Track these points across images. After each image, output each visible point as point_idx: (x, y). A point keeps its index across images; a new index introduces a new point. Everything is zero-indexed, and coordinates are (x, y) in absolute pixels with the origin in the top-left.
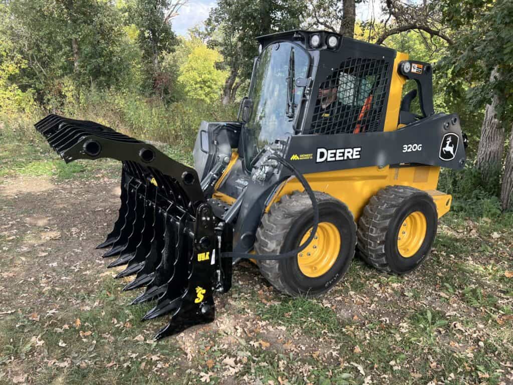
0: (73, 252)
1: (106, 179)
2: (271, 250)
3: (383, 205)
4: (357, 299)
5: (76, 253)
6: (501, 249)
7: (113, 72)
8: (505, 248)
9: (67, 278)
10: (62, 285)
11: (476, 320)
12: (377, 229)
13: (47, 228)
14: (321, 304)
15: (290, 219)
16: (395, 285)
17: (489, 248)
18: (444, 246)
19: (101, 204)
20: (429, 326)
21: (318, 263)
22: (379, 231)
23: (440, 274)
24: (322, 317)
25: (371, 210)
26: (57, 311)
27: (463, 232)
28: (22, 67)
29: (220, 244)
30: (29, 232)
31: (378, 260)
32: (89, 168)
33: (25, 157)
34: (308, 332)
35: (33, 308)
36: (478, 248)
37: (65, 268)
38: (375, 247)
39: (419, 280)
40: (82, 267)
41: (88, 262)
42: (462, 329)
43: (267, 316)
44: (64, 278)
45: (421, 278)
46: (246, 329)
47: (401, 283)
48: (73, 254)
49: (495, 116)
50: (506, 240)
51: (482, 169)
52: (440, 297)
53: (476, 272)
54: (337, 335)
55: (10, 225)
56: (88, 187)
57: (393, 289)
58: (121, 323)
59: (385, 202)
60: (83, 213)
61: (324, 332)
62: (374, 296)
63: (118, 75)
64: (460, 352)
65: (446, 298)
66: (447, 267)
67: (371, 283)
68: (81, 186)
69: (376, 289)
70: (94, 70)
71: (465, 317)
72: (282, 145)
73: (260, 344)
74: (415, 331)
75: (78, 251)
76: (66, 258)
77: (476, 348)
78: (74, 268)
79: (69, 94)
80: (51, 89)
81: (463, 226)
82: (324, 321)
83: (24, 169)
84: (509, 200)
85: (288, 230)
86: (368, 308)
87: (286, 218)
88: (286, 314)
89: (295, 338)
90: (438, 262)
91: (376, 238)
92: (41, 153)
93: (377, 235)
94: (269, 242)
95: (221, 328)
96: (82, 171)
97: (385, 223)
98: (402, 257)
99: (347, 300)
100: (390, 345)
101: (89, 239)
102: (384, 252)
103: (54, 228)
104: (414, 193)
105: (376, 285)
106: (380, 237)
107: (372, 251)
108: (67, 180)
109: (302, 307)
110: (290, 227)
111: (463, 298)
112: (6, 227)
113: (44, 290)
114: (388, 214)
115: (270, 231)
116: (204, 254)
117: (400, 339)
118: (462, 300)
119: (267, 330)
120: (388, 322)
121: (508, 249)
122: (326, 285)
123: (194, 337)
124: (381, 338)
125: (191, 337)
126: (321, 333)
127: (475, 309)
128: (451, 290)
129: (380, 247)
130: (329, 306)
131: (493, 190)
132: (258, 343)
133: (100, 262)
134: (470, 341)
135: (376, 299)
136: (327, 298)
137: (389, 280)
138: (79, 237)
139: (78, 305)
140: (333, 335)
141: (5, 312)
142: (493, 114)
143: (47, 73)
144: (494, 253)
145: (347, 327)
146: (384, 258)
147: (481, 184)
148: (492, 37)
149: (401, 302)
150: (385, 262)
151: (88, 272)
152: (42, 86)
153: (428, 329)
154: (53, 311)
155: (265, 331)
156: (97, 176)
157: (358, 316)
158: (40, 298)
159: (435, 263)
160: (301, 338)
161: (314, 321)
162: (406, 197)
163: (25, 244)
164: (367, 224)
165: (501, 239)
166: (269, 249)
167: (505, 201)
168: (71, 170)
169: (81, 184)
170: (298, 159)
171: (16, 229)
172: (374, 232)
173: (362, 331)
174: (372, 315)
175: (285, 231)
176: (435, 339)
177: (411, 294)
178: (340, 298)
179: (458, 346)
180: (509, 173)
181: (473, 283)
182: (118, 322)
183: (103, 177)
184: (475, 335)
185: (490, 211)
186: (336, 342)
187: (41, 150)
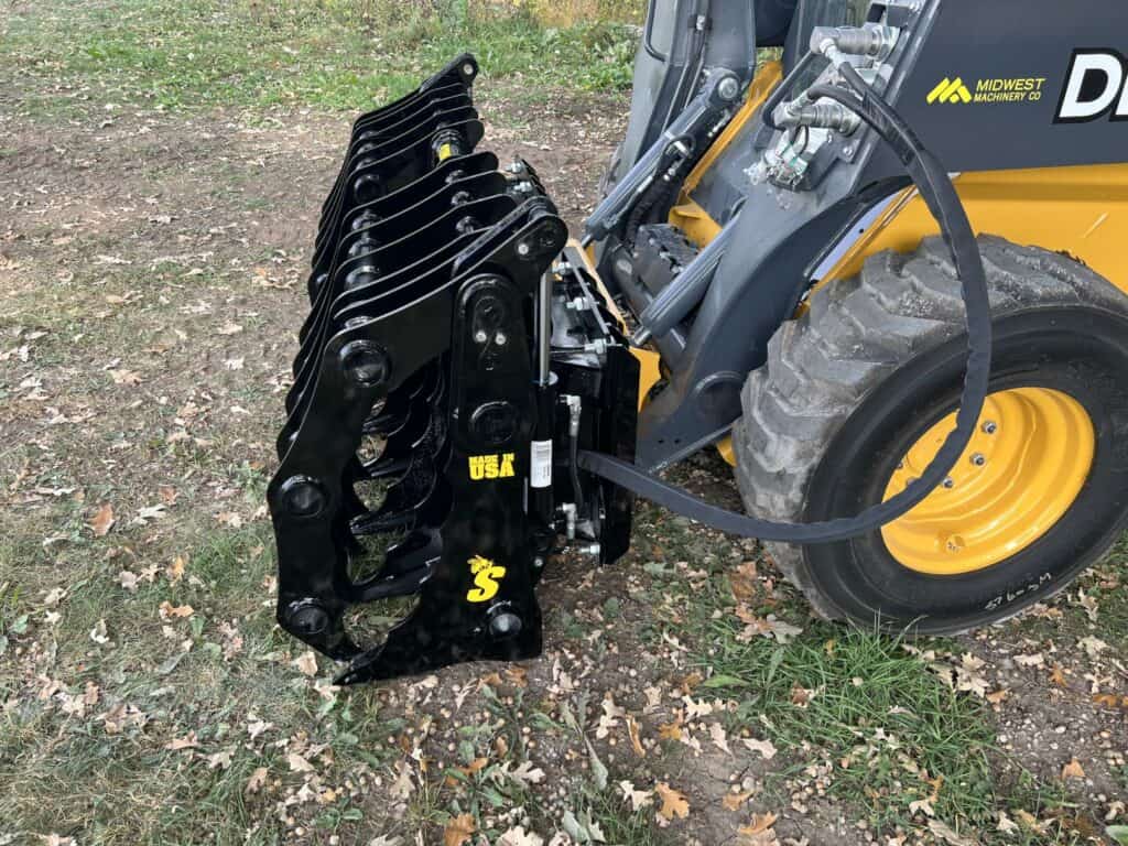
2: (775, 470)
9: (244, 411)
14: (945, 675)
15: (869, 365)
21: (972, 523)
24: (932, 740)
26: (162, 515)
29: (575, 424)
37: (257, 378)
43: (726, 680)
44: (238, 409)
46: (630, 719)
61: (921, 811)
72: (895, 31)
73: (656, 797)
82: (933, 760)
87: (857, 356)
88: (796, 694)
89: (795, 805)
94: (772, 436)
99: (1063, 674)
109: (864, 678)
110: (860, 399)
115: (783, 397)
116: (494, 458)
119: (706, 739)
122: (990, 605)
126: (907, 809)
130: (980, 687)
140: (952, 838)
145: (1021, 813)
154: (154, 511)
155: (696, 744)
161: (894, 746)
166: (769, 459)
170: (966, 97)
178: (1036, 660)
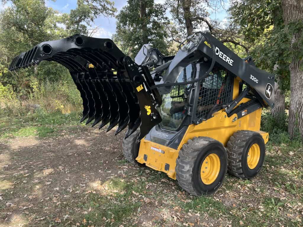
0: (65, 180)
1: (67, 136)
2: (187, 170)
3: (238, 141)
4: (231, 195)
5: (67, 181)
6: (297, 161)
7: (58, 72)
8: (298, 160)
9: (67, 196)
10: (66, 200)
11: (296, 201)
12: (236, 154)
13: (44, 168)
14: (214, 199)
15: (196, 152)
16: (249, 185)
17: (290, 161)
18: (267, 161)
19: (70, 151)
20: (275, 207)
21: (209, 176)
22: (237, 155)
23: (270, 177)
24: (217, 207)
25: (232, 144)
26: (69, 216)
27: (274, 153)
28: (4, 72)
30: (35, 171)
31: (237, 171)
32: (55, 130)
33: (15, 126)
34: (212, 215)
35: (55, 215)
36: (284, 161)
37: (64, 190)
38: (236, 164)
39: (260, 182)
40: (74, 189)
41: (76, 186)
42: (291, 206)
44: (66, 196)
45: (260, 180)
46: (178, 217)
47: (251, 184)
48: (65, 182)
49: (279, 88)
50: (297, 155)
51: (275, 117)
52: (275, 190)
53: (288, 175)
54: (228, 216)
55: (22, 167)
56: (59, 141)
57: (248, 188)
58: (109, 219)
59: (239, 139)
60: (62, 157)
61: (221, 215)
62: (240, 192)
63: (60, 74)
64: (294, 219)
65: (278, 191)
66: (272, 173)
67: (236, 185)
68: (54, 141)
69: (239, 188)
70: (47, 72)
71: (290, 200)
73: (189, 224)
74: (268, 210)
75: (68, 180)
76: (62, 184)
77: (301, 216)
78: (69, 190)
79: (35, 87)
80: (21, 84)
81: (273, 149)
82: (218, 209)
83: (17, 133)
84: (293, 134)
85: (196, 159)
86: (239, 199)
87: (194, 152)
88: (197, 207)
89: (206, 219)
90: (266, 171)
91: (236, 159)
92: (24, 122)
93: (236, 157)
94: (185, 166)
95: (164, 217)
96: (52, 132)
97: (241, 150)
98: (250, 169)
99: (226, 196)
100: (257, 218)
101: (71, 172)
102: (241, 166)
103: (48, 167)
104: (254, 134)
105: (239, 186)
106: (238, 158)
107: (234, 166)
108: (45, 138)
109: (205, 202)
111: (286, 189)
112: (20, 168)
113: (57, 204)
114: (242, 145)
115: (185, 160)
117: (262, 215)
118: (286, 191)
120: (252, 206)
121: (300, 161)
122: (215, 189)
123: (151, 224)
124: (252, 215)
125: (150, 224)
126: (219, 216)
127: (294, 195)
128: (279, 186)
129: (239, 163)
130: (218, 200)
131: (283, 128)
132: (187, 224)
133: (83, 185)
134: (297, 213)
135: (241, 194)
136: (215, 196)
137: (245, 182)
138: (65, 172)
139: (80, 211)
140: (226, 216)
141: (39, 219)
142: (278, 87)
143: (19, 74)
144: (294, 163)
145: (232, 211)
146: (241, 170)
147: (276, 125)
148: (276, 49)
149: (255, 195)
150: (242, 172)
151: (78, 192)
152: (16, 82)
153: (274, 208)
154: (67, 216)
156: (61, 134)
157: (235, 204)
158: (56, 209)
159: (265, 171)
160: (209, 219)
161: (213, 209)
162: (250, 136)
163: (35, 178)
164: (230, 151)
165: (295, 155)
166: (185, 169)
167: (291, 134)
168: (46, 132)
169: (54, 140)
171: (26, 169)
172: (235, 156)
173: (241, 212)
174: (243, 203)
175: (194, 159)
176: (279, 213)
177: (259, 190)
178: (222, 195)
179: (291, 216)
180: (292, 118)
181: (289, 181)
182: (107, 219)
183: (65, 134)
184: (298, 209)
185: (284, 140)
186: (228, 220)
187: (23, 121)
